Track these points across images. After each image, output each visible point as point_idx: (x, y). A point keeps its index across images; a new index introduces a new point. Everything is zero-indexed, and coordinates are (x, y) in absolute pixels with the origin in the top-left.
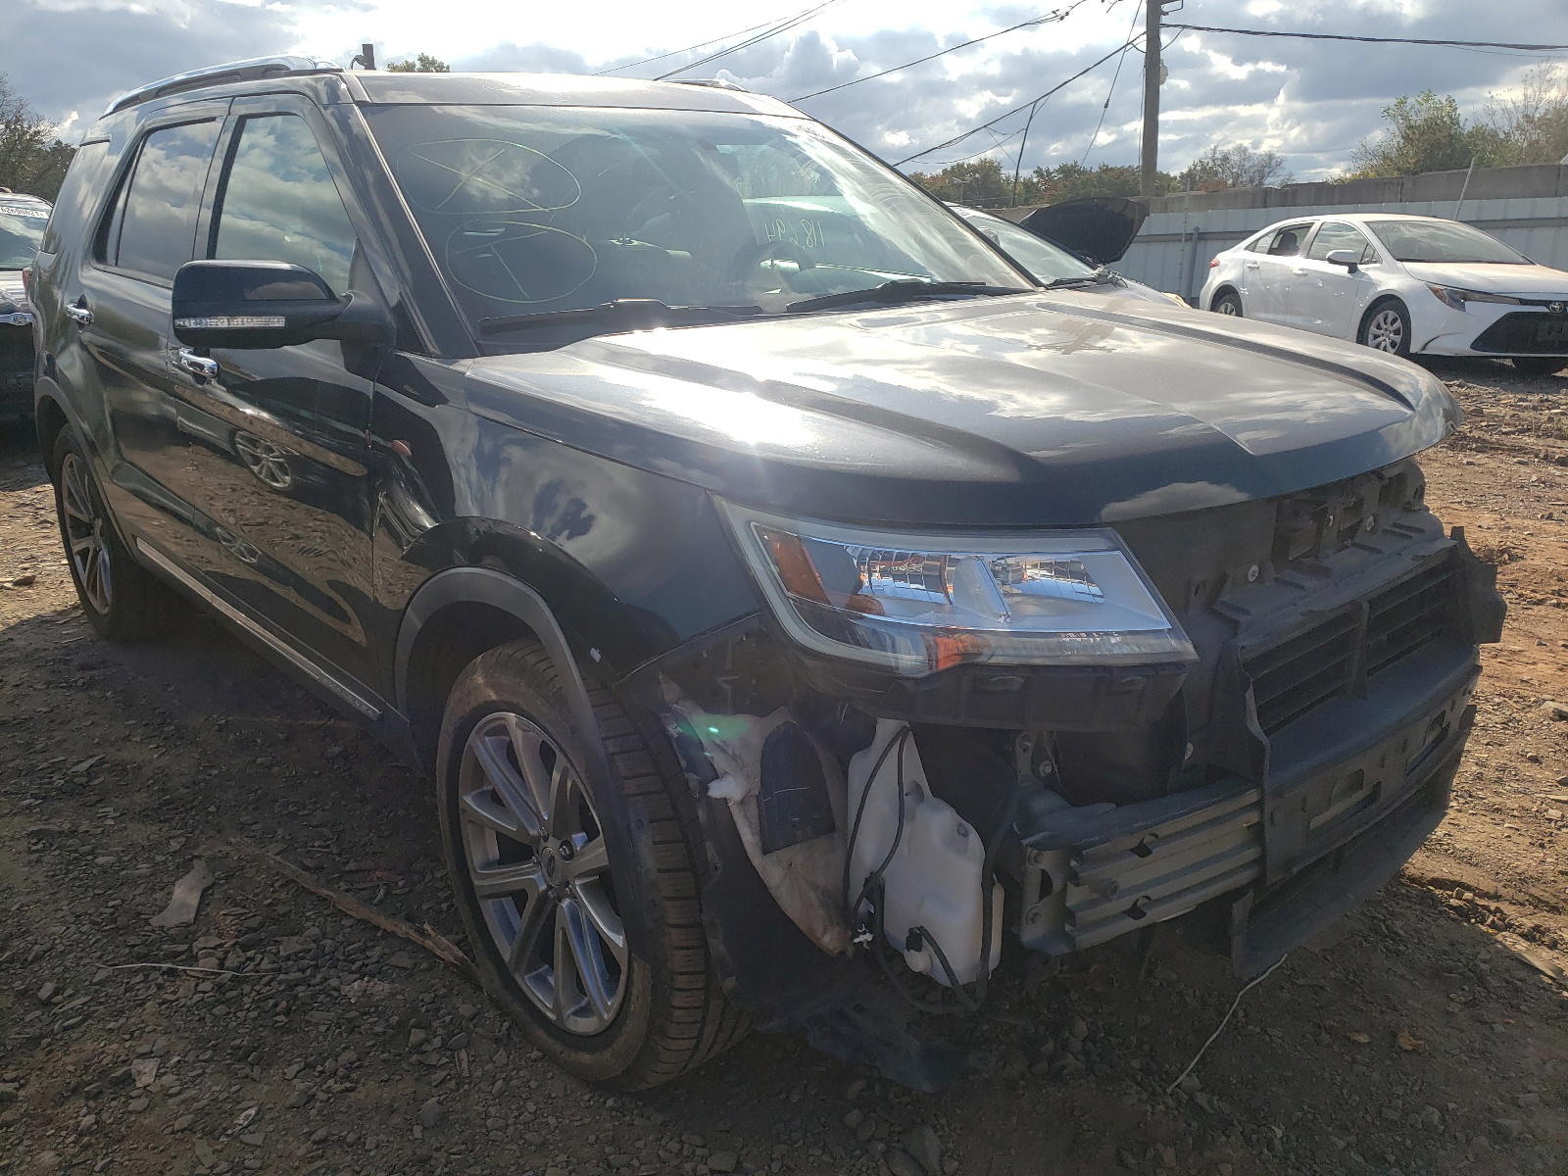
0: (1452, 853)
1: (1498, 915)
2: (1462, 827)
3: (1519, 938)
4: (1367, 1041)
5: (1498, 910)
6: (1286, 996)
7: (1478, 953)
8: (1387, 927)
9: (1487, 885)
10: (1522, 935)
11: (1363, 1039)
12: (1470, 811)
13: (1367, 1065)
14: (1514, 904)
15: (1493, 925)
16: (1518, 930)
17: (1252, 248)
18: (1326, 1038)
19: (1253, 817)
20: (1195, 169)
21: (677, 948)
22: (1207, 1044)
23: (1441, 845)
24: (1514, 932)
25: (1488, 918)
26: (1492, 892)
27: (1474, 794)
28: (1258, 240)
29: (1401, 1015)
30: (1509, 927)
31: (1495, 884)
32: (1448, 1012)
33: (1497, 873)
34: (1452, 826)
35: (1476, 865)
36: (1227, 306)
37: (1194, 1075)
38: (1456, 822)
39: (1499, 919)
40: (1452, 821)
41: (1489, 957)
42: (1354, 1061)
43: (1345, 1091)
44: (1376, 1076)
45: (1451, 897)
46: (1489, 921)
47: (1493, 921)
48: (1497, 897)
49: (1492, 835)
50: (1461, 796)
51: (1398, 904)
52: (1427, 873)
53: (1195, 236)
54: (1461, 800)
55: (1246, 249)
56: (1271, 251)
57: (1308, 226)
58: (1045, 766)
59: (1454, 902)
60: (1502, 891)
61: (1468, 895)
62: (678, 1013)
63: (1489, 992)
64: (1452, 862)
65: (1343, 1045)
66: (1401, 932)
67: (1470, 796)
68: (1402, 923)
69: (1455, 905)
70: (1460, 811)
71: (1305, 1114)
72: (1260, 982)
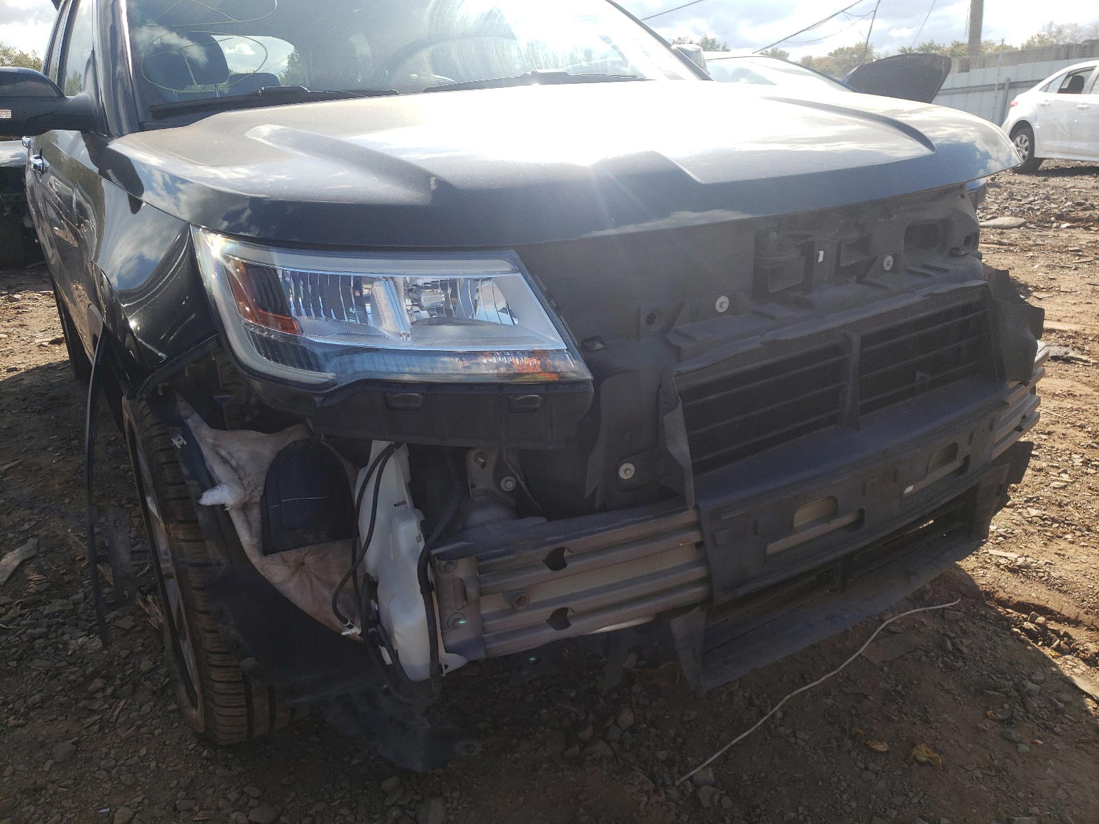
0: (1046, 580)
1: (1066, 639)
2: (1066, 557)
3: (1081, 662)
4: (885, 749)
5: (1066, 634)
6: (830, 701)
7: (1033, 673)
8: (953, 644)
9: (1069, 610)
10: (1084, 660)
11: (882, 747)
12: (1082, 544)
13: (877, 774)
14: (1092, 630)
15: (1058, 649)
16: (1082, 655)
17: (1046, 89)
18: (848, 744)
19: (694, 536)
20: (1032, 41)
21: (207, 631)
22: (734, 742)
23: (1037, 572)
24: (1077, 656)
25: (1056, 640)
26: (1073, 617)
27: (1093, 528)
28: (1051, 82)
29: (931, 728)
30: (1073, 651)
31: (1078, 610)
32: (976, 728)
33: (1083, 601)
34: (1057, 556)
35: (1065, 592)
36: (1022, 137)
37: (710, 770)
38: (1062, 553)
39: (1065, 643)
40: (1059, 552)
41: (1043, 678)
42: (866, 769)
43: (845, 796)
44: (881, 785)
45: (1025, 620)
46: (1055, 645)
47: (1059, 645)
48: (1076, 623)
49: (1093, 566)
50: (1080, 530)
51: (974, 623)
52: (1015, 597)
53: (1007, 86)
54: (1078, 533)
55: (1040, 90)
56: (1061, 91)
57: (1092, 69)
58: (506, 481)
59: (1027, 625)
60: (1083, 617)
61: (1041, 619)
62: (217, 685)
63: (1028, 712)
64: (1043, 589)
65: (862, 753)
66: (965, 650)
67: (1089, 530)
68: (970, 641)
69: (1026, 627)
70: (1072, 543)
71: (798, 815)
72: (811, 688)
